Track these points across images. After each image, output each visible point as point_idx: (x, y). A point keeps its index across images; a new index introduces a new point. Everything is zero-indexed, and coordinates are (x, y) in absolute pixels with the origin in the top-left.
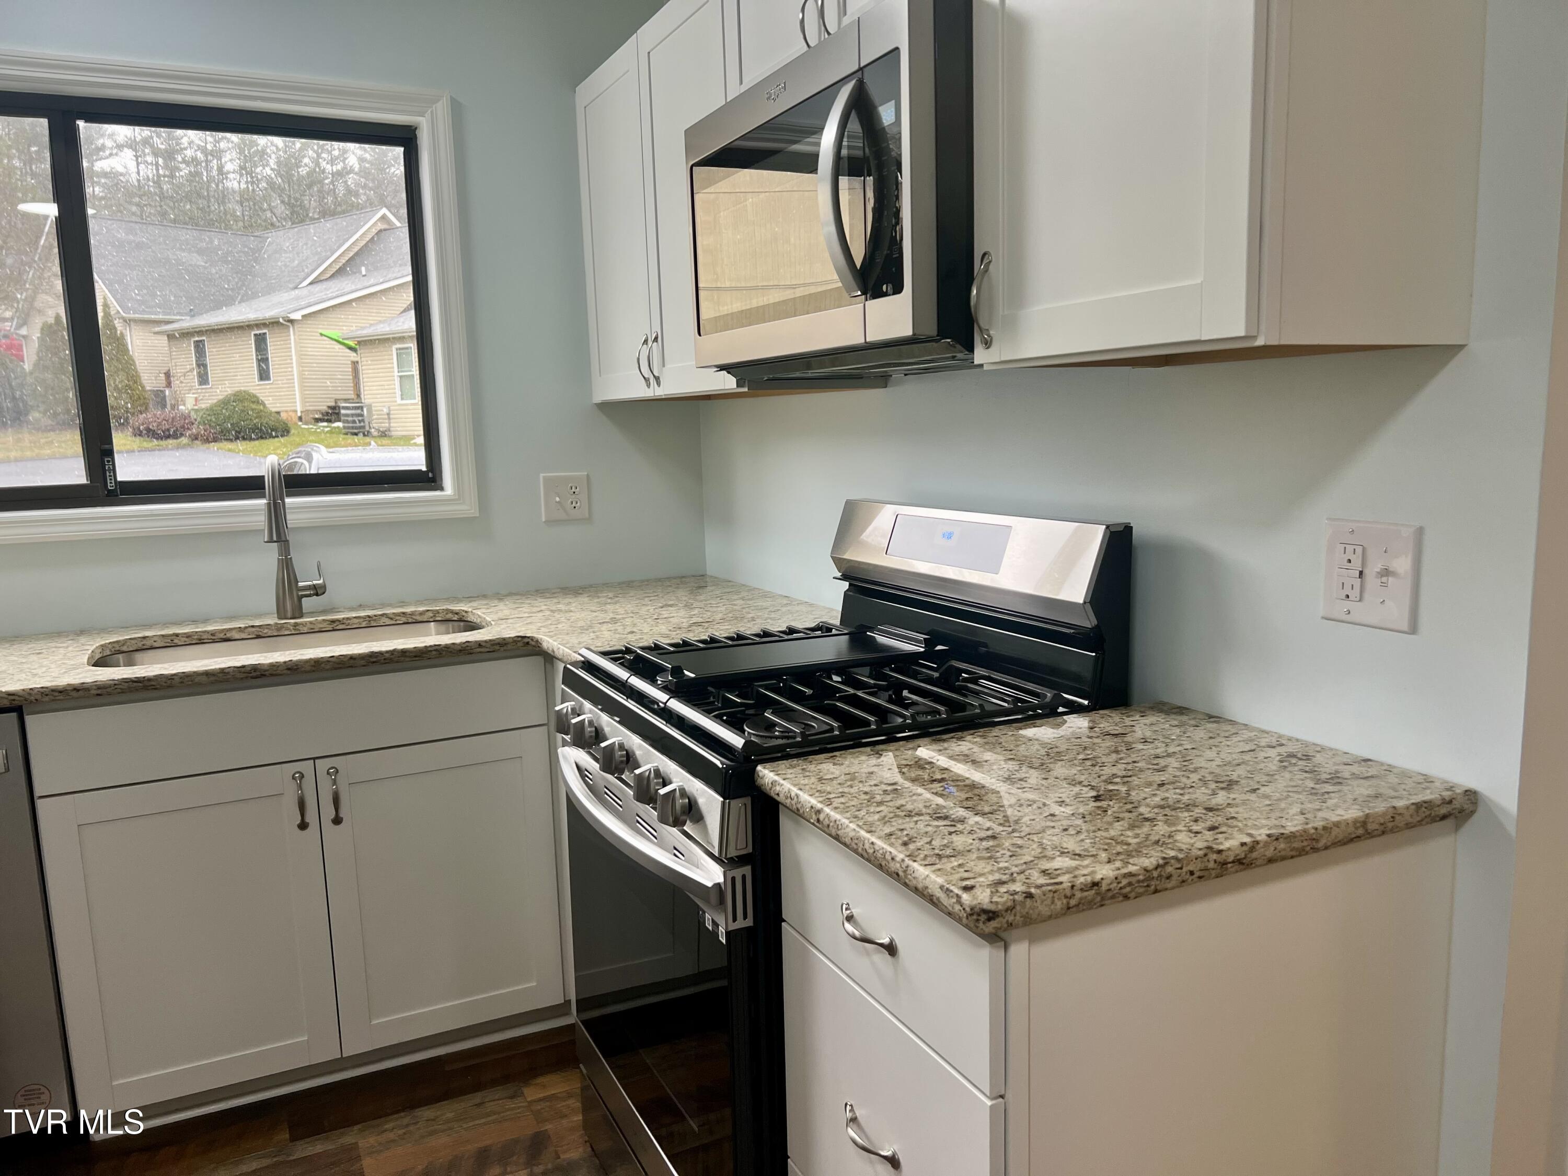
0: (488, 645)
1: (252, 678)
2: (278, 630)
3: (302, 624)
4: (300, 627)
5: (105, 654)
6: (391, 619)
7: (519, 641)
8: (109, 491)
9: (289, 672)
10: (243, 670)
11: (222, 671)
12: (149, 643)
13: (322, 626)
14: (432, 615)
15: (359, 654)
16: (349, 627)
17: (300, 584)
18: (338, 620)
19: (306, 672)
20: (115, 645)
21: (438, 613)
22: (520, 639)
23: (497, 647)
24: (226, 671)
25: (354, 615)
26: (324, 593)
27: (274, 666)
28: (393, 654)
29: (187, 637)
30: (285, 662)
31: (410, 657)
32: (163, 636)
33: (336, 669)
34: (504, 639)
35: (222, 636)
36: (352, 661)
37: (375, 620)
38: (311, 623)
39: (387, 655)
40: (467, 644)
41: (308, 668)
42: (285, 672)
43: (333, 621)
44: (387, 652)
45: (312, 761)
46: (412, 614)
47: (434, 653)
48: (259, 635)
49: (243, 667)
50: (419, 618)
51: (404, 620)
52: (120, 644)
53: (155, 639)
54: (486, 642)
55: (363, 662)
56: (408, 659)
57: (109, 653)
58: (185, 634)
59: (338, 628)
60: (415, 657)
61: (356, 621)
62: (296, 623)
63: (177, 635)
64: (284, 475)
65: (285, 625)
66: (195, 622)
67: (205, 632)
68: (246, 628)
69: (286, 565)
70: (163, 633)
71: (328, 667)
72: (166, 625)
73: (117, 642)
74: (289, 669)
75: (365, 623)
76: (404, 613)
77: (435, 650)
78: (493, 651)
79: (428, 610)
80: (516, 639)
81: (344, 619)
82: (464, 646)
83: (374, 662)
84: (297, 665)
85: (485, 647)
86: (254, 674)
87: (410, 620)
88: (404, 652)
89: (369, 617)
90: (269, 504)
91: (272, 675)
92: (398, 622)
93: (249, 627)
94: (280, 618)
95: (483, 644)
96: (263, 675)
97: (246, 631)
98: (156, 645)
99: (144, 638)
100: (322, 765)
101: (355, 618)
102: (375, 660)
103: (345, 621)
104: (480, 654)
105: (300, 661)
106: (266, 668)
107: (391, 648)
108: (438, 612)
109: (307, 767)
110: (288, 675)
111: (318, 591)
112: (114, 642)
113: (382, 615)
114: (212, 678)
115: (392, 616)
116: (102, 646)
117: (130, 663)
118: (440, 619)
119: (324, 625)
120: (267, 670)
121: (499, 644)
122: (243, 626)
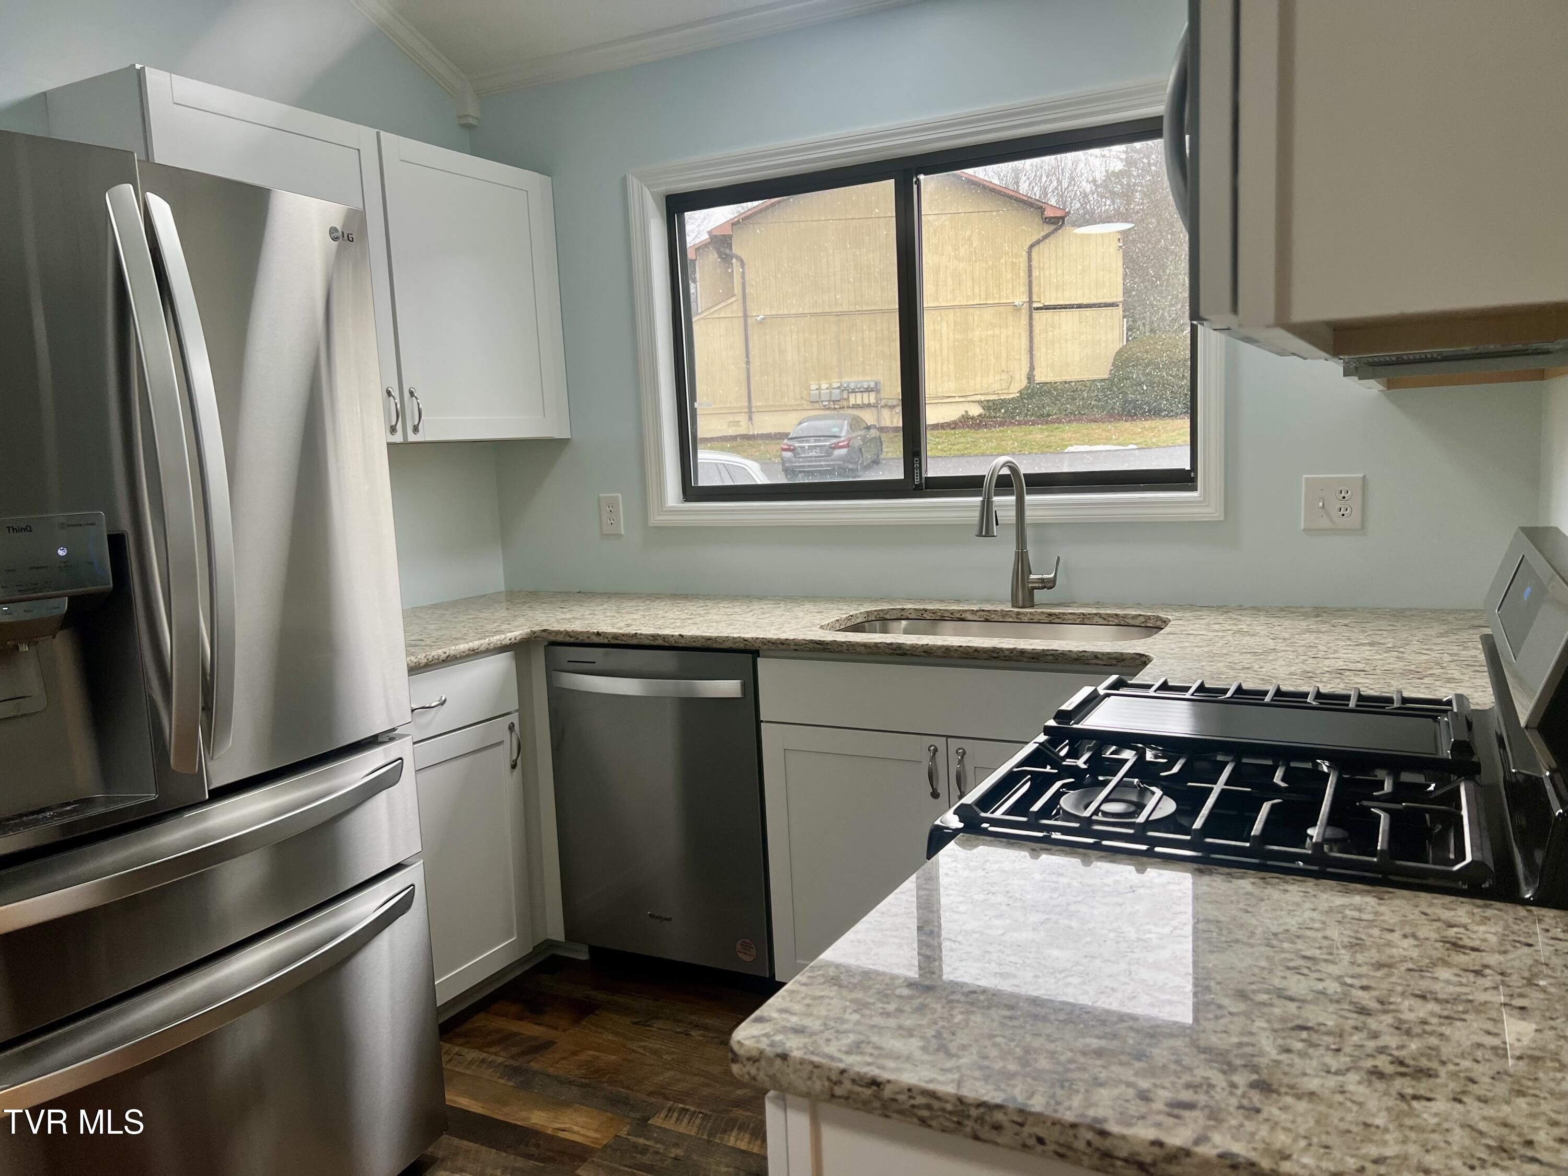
0: (1105, 658)
1: (898, 654)
2: (1003, 616)
3: (1023, 613)
4: (1021, 617)
5: (870, 619)
6: (1104, 619)
7: (1138, 659)
8: (916, 485)
9: (925, 654)
10: (891, 647)
11: (876, 644)
12: (906, 614)
13: (1040, 618)
14: (1144, 620)
15: (984, 648)
16: (1064, 622)
17: (1032, 577)
18: (1055, 614)
19: (938, 657)
20: (880, 613)
21: (1150, 619)
22: (1138, 657)
23: (1114, 662)
24: (879, 645)
25: (1070, 611)
26: (1051, 588)
27: (914, 647)
28: (1012, 653)
29: (933, 613)
30: (923, 645)
31: (1028, 658)
32: (916, 609)
33: (963, 658)
34: (1122, 654)
35: (958, 615)
36: (976, 654)
37: (1089, 618)
38: (1031, 613)
39: (1007, 653)
40: (1083, 654)
41: (940, 654)
42: (923, 654)
43: (1050, 615)
44: (1008, 650)
45: (945, 738)
46: (1125, 616)
47: (1050, 657)
48: (987, 618)
49: (891, 644)
50: (1131, 622)
51: (1116, 621)
52: (884, 612)
53: (910, 611)
54: (1103, 654)
55: (985, 656)
56: (1025, 659)
57: (874, 619)
58: (932, 610)
59: (1054, 621)
60: (1033, 658)
61: (1073, 617)
62: (1018, 612)
63: (926, 610)
64: (1024, 475)
65: (1009, 613)
66: (942, 601)
67: (946, 610)
68: (977, 611)
69: (1022, 557)
70: (917, 607)
71: (956, 655)
72: (922, 600)
73: (882, 610)
74: (925, 652)
75: (1079, 620)
76: (1116, 615)
77: (1052, 655)
78: (1111, 665)
79: (1140, 615)
80: (1134, 656)
81: (1060, 613)
82: (1080, 655)
83: (995, 658)
84: (931, 650)
85: (1101, 659)
86: (898, 652)
87: (1122, 623)
88: (1022, 652)
89: (1083, 614)
90: (983, 502)
91: (912, 655)
92: (1111, 623)
93: (980, 610)
94: (1013, 606)
95: (1100, 656)
96: (905, 654)
97: (978, 613)
98: (911, 616)
99: (903, 609)
100: (954, 744)
101: (1070, 613)
102: (995, 655)
103: (1061, 616)
104: (1095, 666)
105: (934, 646)
106: (908, 648)
107: (1012, 647)
108: (1149, 617)
109: (940, 743)
110: (924, 656)
111: (1048, 585)
112: (879, 610)
113: (1096, 614)
114: (869, 650)
115: (1106, 617)
116: (868, 612)
117: (885, 631)
118: (1151, 625)
119: (1043, 617)
120: (908, 650)
121: (1116, 658)
122: (975, 609)
